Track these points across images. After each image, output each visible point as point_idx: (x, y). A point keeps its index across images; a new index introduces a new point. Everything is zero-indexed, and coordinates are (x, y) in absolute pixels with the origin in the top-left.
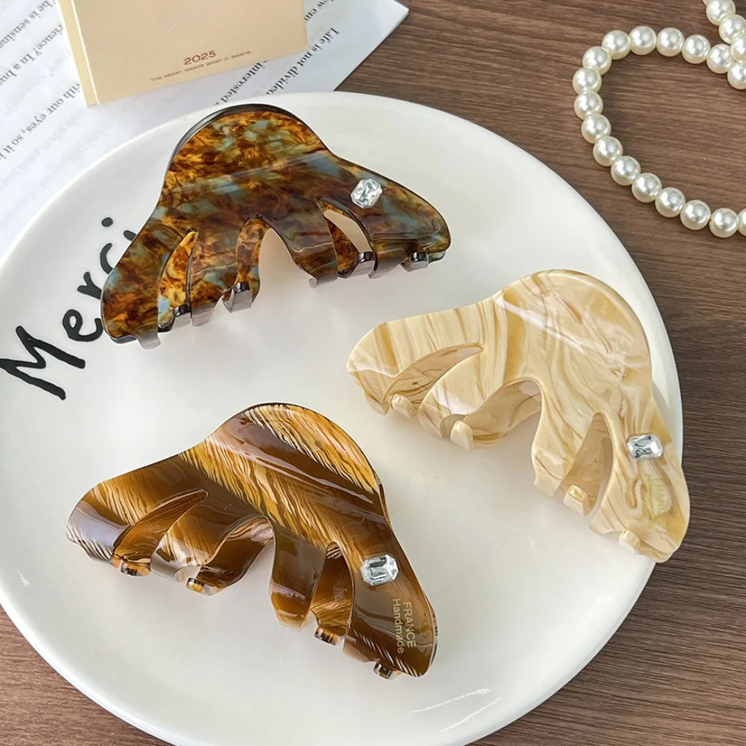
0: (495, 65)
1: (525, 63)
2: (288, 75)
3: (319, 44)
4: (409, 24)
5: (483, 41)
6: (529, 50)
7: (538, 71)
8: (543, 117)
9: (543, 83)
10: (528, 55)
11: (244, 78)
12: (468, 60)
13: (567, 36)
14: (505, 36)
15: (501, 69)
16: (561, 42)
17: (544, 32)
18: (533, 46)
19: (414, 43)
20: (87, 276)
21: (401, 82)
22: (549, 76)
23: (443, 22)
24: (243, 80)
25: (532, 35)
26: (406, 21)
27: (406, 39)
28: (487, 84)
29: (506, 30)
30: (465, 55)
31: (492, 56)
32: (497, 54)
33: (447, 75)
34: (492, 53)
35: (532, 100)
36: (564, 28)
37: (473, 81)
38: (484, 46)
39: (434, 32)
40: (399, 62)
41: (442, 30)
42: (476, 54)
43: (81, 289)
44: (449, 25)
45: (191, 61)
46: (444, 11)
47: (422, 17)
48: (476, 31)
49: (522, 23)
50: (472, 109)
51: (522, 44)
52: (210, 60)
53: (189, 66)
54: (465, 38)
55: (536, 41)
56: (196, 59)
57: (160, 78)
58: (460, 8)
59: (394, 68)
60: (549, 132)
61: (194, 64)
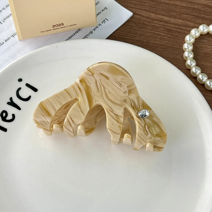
0: (162, 34)
2: (90, 33)
3: (101, 24)
4: (133, 19)
6: (174, 29)
10: (174, 31)
11: (74, 34)
12: (153, 32)
13: (188, 25)
15: (164, 35)
16: (185, 27)
17: (180, 24)
18: (176, 28)
20: (11, 99)
23: (145, 18)
24: (74, 35)
26: (132, 17)
29: (167, 22)
30: (152, 30)
31: (161, 31)
34: (162, 30)
36: (187, 22)
38: (159, 27)
39: (142, 22)
40: (129, 31)
41: (144, 21)
42: (156, 30)
44: (147, 20)
45: (55, 26)
46: (145, 15)
47: (138, 16)
48: (156, 22)
49: (172, 20)
51: (172, 27)
52: (62, 26)
55: (177, 26)
56: (57, 26)
57: (44, 32)
58: (151, 14)
61: (56, 28)
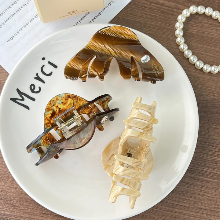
0: (157, 16)
1: (166, 15)
2: (98, 15)
3: (108, 6)
5: (155, 8)
6: (167, 11)
7: (169, 18)
8: (169, 33)
9: (171, 22)
10: (167, 13)
12: (150, 13)
13: (179, 8)
14: (161, 7)
15: (159, 17)
17: (172, 6)
18: (169, 10)
19: (135, 7)
20: (37, 74)
21: (130, 19)
22: (172, 20)
25: (169, 7)
27: (133, 6)
28: (155, 21)
29: (162, 5)
31: (157, 13)
32: (158, 12)
33: (144, 18)
35: (167, 27)
36: (179, 5)
37: (151, 20)
38: (155, 9)
39: (141, 4)
40: (130, 13)
41: (143, 3)
42: (152, 12)
43: (35, 78)
48: (153, 4)
50: (150, 29)
51: (166, 10)
52: (76, 13)
53: (70, 14)
54: (150, 6)
55: (170, 9)
56: (72, 12)
57: (61, 17)
59: (128, 15)
60: (171, 38)
